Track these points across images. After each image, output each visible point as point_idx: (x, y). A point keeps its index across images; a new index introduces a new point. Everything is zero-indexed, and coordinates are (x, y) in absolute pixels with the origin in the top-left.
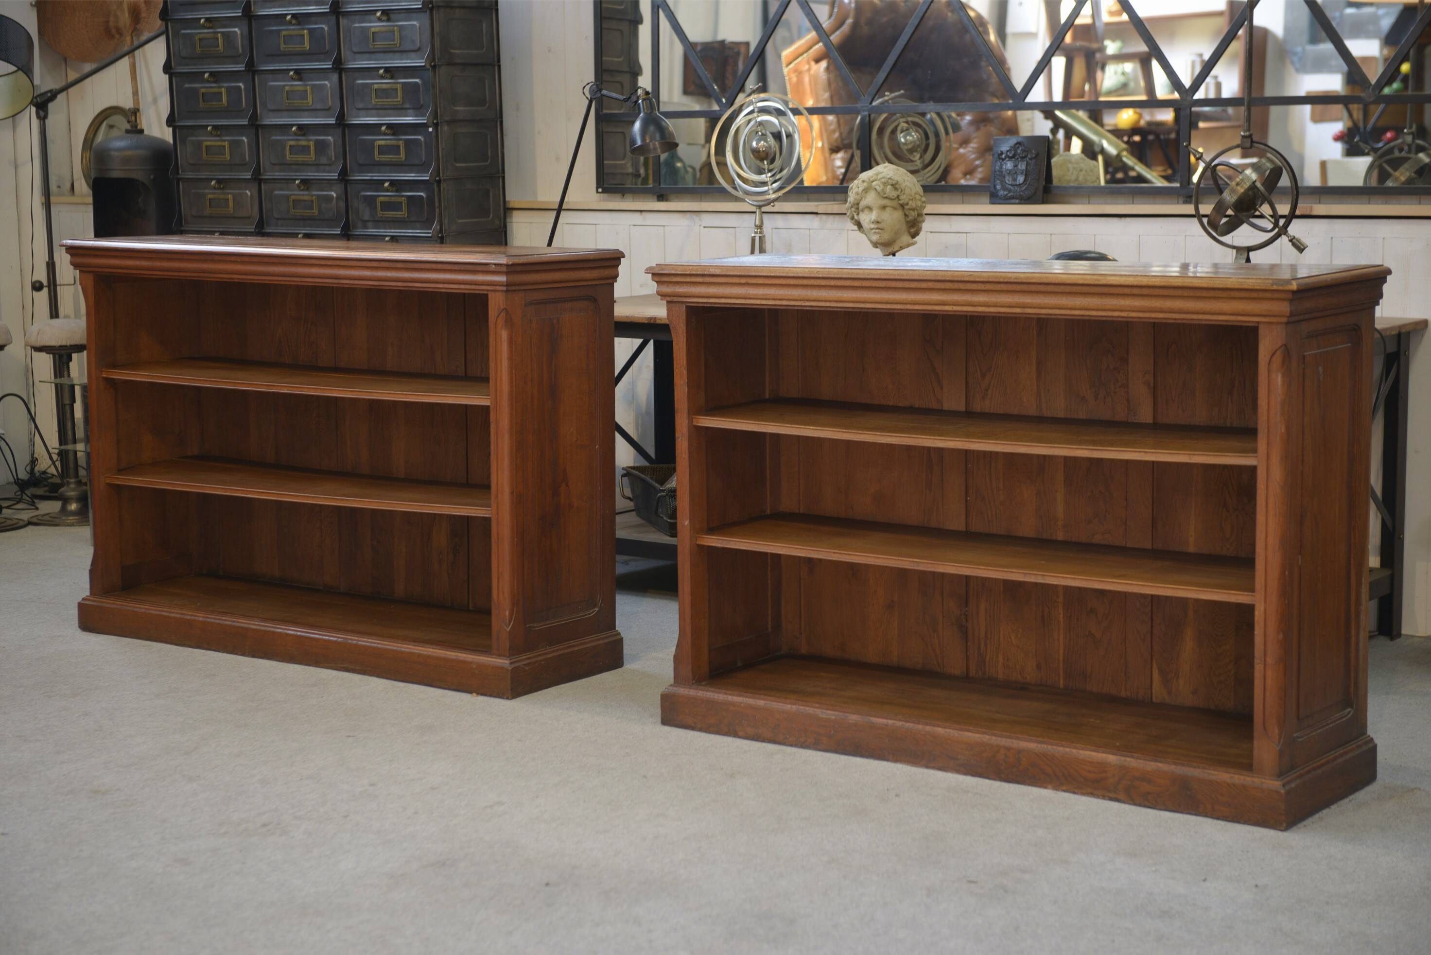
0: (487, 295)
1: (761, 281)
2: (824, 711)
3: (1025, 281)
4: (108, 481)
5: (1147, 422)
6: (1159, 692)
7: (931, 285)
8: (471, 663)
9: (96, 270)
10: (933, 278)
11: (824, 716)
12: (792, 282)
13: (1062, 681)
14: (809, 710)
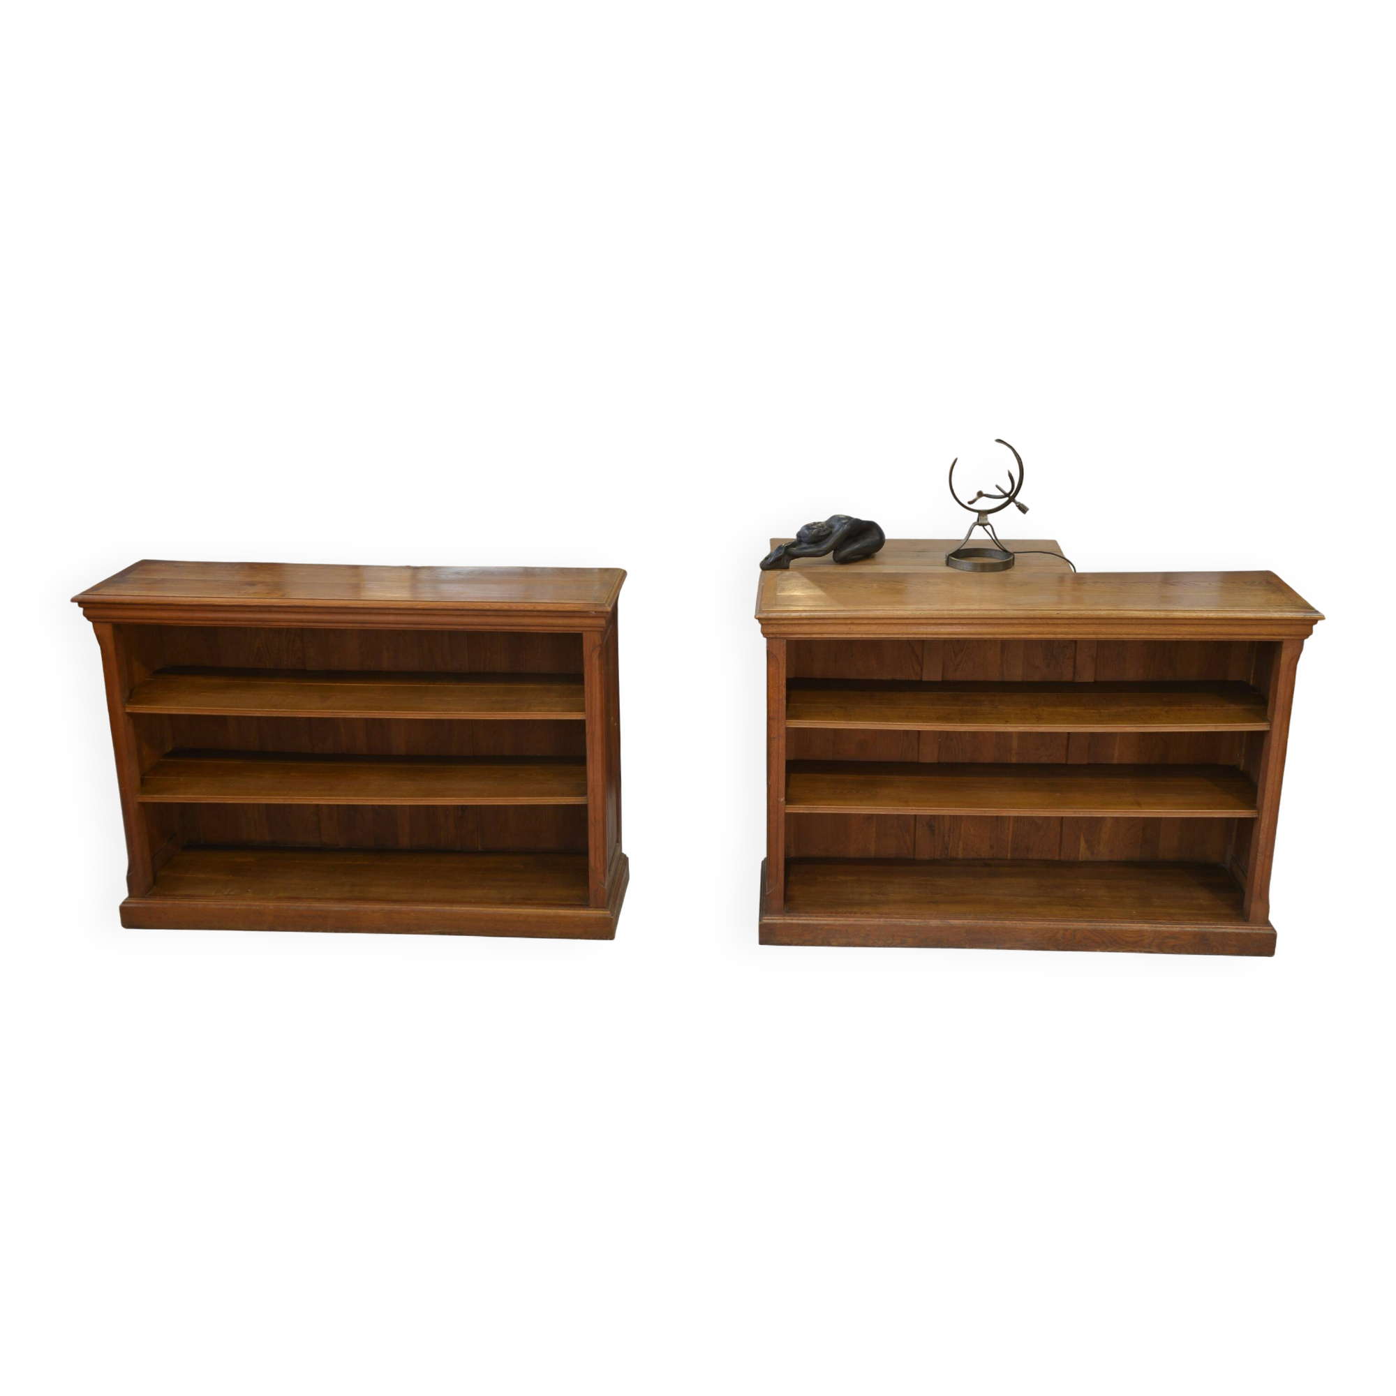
0: (582, 634)
1: (866, 622)
2: (908, 920)
3: (1105, 617)
4: (140, 800)
5: (1090, 681)
6: (1083, 853)
7: (1022, 621)
8: (574, 917)
9: (114, 620)
10: (1025, 616)
11: (909, 924)
12: (895, 621)
13: (1009, 855)
14: (895, 921)
